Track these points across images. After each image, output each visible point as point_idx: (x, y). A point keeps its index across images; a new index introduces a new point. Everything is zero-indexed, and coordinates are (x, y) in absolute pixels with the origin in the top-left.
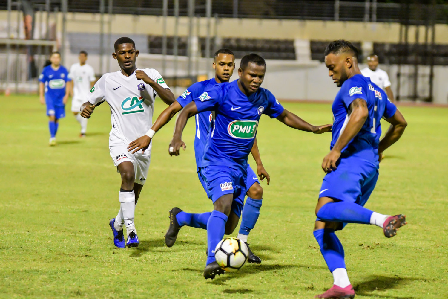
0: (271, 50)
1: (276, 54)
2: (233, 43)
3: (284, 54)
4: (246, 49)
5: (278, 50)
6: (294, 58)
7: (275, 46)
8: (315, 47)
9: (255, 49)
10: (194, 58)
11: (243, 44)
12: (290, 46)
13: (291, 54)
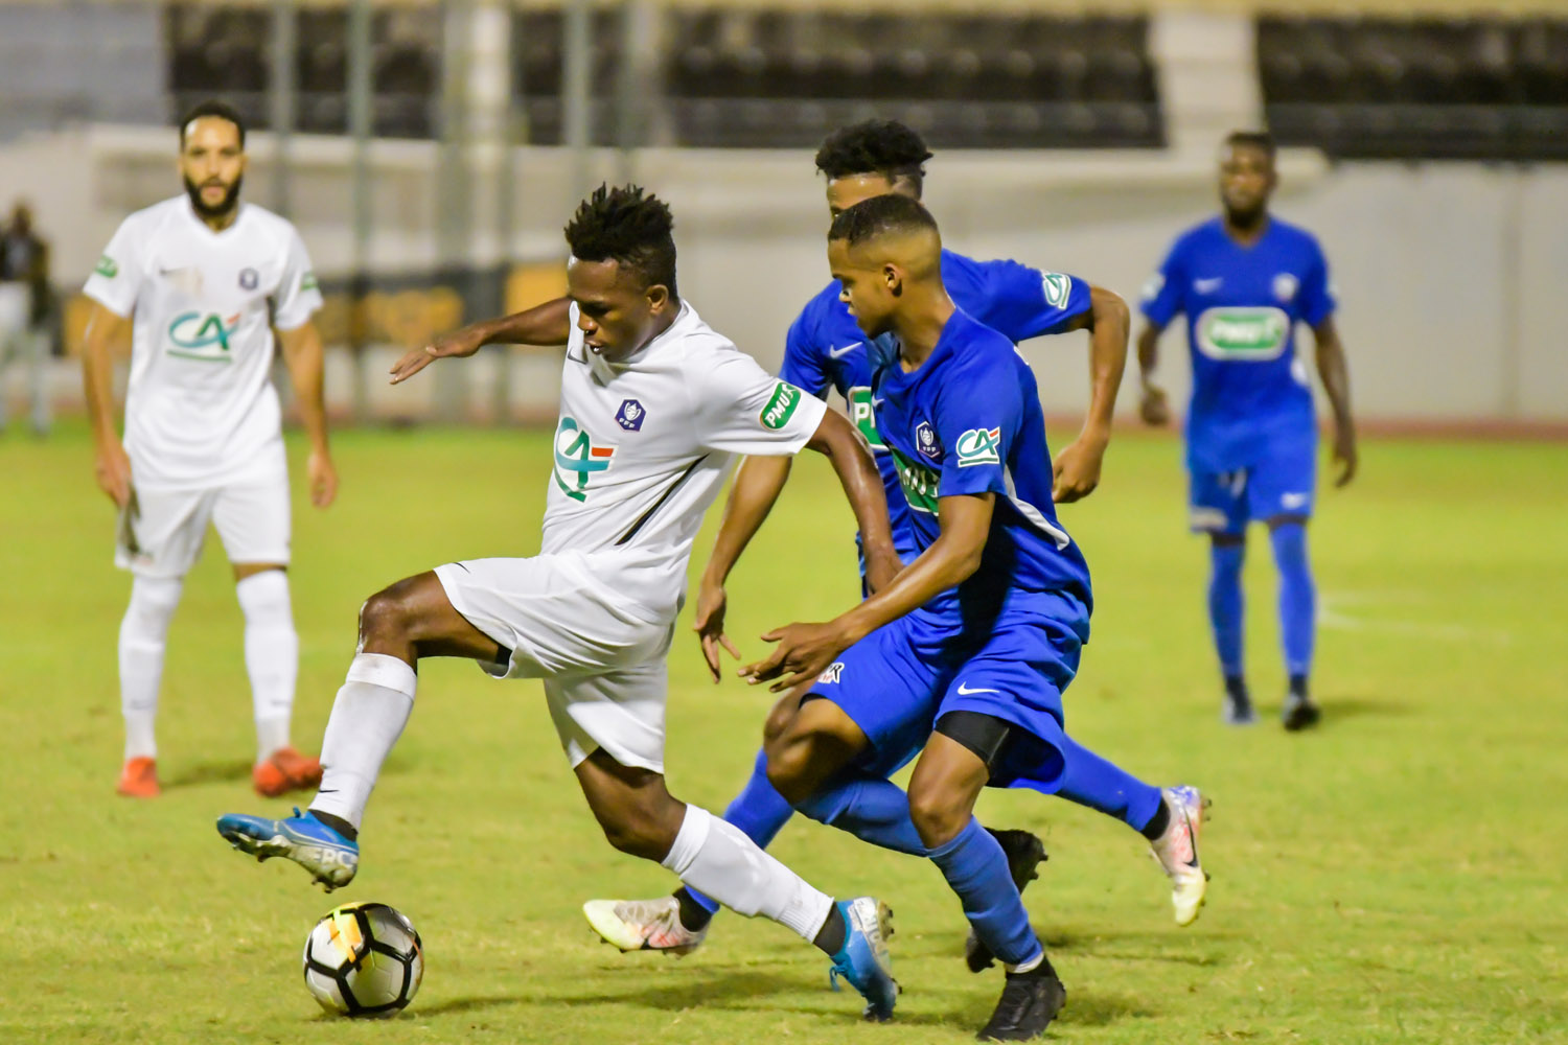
0: (991, 84)
1: (1026, 114)
2: (737, 40)
3: (1079, 113)
4: (830, 82)
5: (1045, 85)
6: (1153, 137)
7: (1021, 60)
8: (1289, 61)
9: (887, 81)
10: (485, 153)
11: (806, 51)
12: (1125, 59)
13: (1131, 114)
